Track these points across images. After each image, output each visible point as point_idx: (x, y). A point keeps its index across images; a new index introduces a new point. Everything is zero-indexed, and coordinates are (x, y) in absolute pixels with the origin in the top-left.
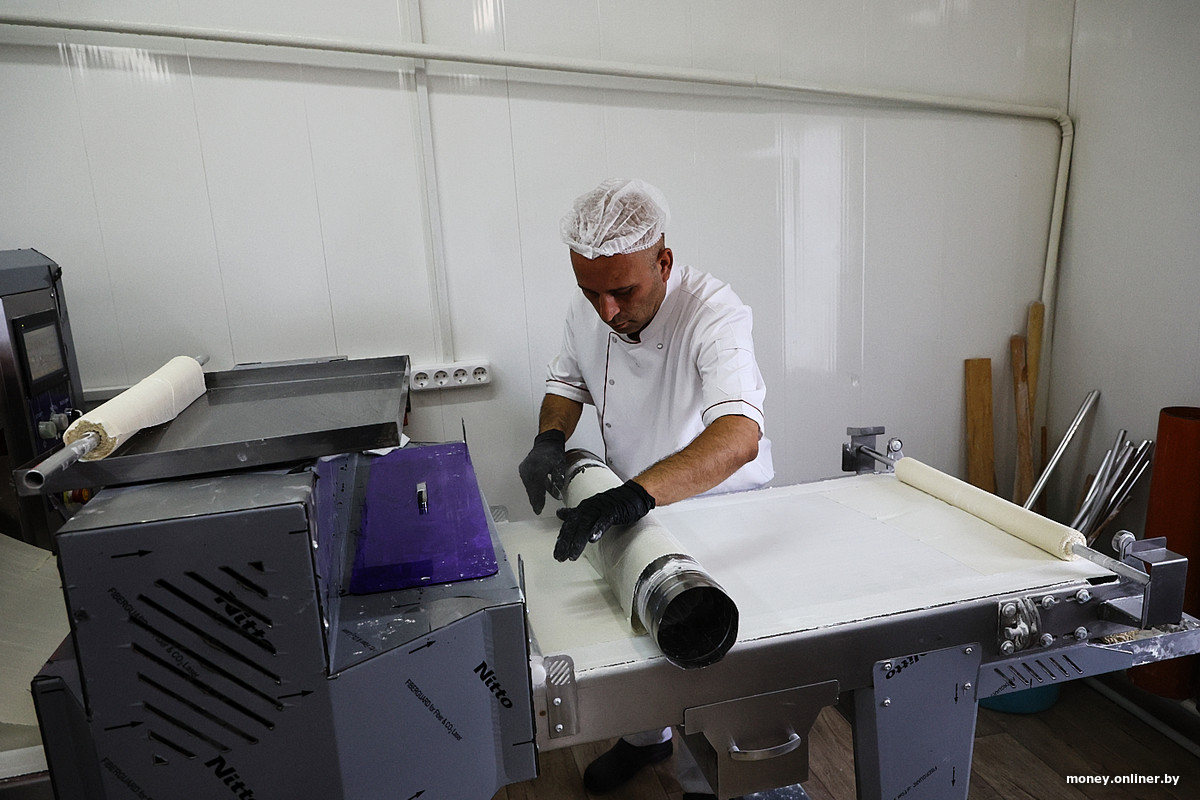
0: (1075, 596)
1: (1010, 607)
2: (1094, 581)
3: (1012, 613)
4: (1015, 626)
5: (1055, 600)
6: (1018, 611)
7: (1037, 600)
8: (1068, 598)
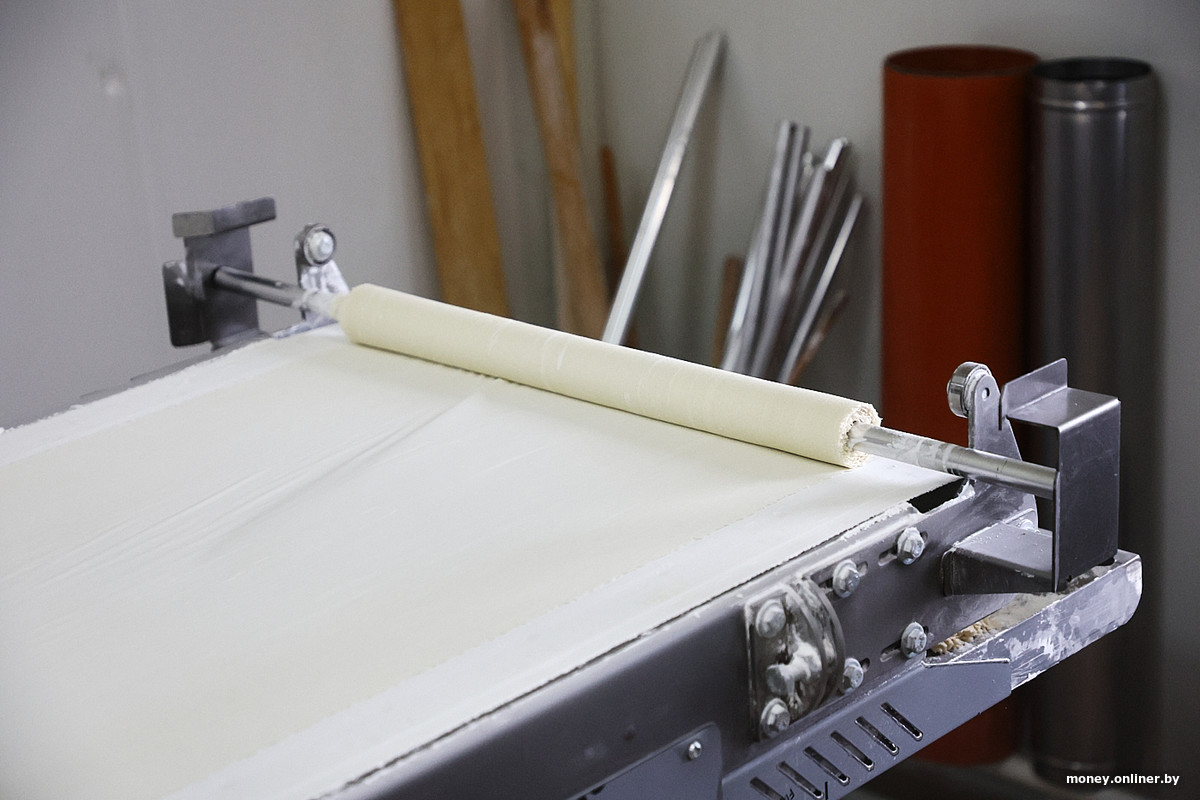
0: (894, 550)
1: (771, 613)
2: (924, 502)
3: (778, 626)
4: (785, 658)
5: (859, 566)
6: (791, 616)
7: (824, 580)
8: (883, 555)
